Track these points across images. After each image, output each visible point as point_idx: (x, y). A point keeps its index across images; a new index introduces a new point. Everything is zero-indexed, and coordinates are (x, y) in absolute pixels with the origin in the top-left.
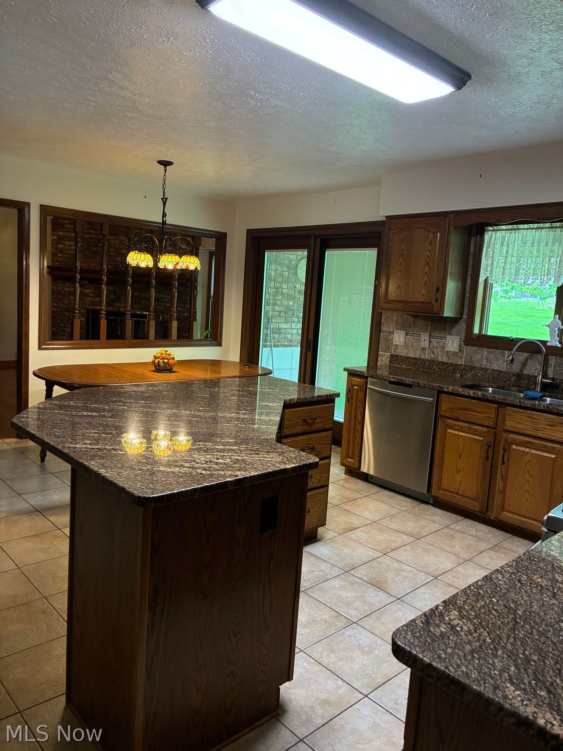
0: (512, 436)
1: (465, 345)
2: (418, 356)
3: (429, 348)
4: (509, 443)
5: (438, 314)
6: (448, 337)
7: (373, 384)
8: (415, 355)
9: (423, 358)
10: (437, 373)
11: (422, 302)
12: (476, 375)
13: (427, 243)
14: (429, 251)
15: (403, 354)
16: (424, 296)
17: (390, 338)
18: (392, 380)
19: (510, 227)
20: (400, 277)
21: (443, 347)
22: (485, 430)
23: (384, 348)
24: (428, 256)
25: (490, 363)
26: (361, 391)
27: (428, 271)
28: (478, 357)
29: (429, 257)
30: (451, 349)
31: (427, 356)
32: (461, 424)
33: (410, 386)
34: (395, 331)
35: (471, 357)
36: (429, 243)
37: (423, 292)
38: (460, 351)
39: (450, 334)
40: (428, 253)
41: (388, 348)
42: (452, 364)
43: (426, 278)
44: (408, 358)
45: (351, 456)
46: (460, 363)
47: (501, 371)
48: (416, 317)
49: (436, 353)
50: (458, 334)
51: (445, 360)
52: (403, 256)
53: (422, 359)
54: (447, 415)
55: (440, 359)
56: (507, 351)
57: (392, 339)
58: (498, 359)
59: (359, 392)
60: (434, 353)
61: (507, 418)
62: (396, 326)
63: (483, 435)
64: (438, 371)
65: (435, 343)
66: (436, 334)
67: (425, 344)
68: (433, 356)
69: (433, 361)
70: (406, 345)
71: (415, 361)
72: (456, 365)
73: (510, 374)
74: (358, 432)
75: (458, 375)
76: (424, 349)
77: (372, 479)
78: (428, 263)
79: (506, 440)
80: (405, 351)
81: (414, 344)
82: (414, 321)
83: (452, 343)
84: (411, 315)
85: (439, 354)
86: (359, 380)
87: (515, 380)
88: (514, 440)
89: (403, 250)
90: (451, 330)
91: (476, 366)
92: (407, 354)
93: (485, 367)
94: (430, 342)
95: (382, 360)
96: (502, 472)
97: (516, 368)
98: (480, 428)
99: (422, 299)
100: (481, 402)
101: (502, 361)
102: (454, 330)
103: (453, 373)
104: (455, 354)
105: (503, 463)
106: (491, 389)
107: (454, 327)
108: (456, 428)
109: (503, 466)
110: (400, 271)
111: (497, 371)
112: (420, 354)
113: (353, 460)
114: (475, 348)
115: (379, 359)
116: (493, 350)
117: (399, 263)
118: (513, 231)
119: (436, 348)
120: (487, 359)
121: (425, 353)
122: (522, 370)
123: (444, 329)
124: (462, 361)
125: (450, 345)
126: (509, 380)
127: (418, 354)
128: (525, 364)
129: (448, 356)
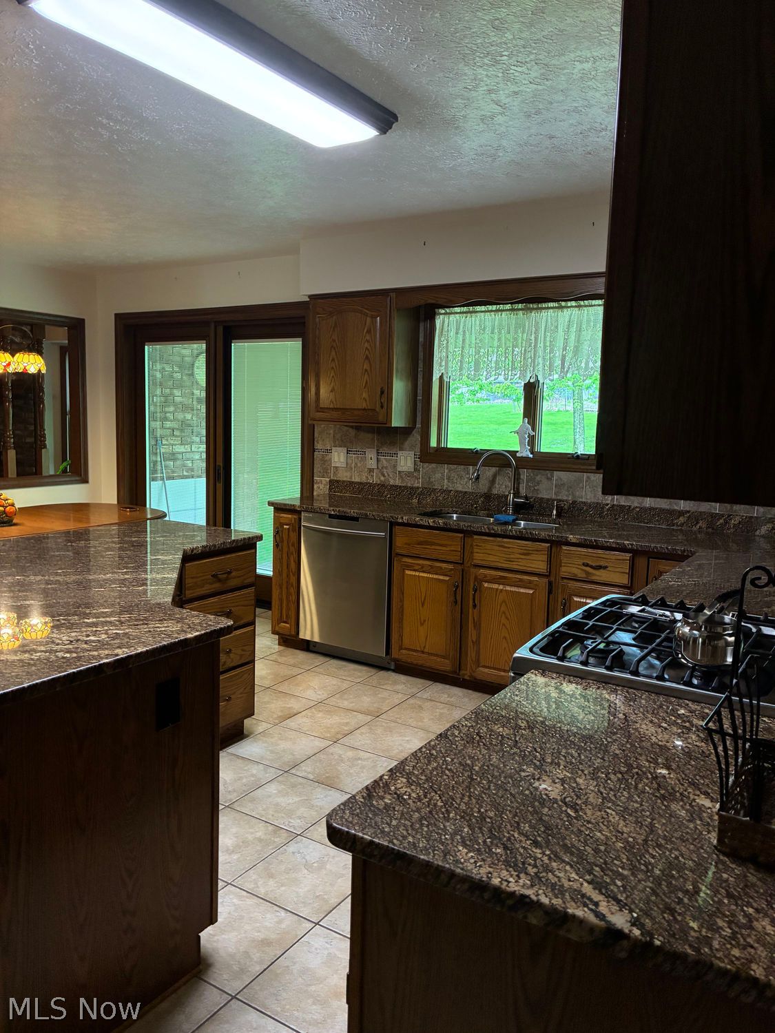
0: (482, 571)
1: (421, 462)
2: (364, 480)
3: (378, 468)
4: (479, 581)
5: (385, 424)
6: (400, 453)
7: (308, 520)
8: (361, 479)
9: (371, 482)
10: (389, 501)
11: (365, 409)
12: (436, 500)
13: (365, 331)
14: (368, 341)
15: (345, 479)
16: (366, 400)
17: (327, 458)
18: (333, 513)
19: (465, 309)
20: (333, 377)
21: (395, 466)
22: (451, 566)
23: (320, 472)
24: (367, 348)
25: (453, 483)
26: (294, 530)
27: (368, 369)
28: (438, 475)
29: (368, 350)
30: (405, 469)
31: (375, 479)
32: (421, 562)
33: (355, 519)
34: (333, 448)
35: (430, 478)
36: (367, 331)
37: (364, 395)
38: (416, 470)
39: (401, 449)
40: (366, 345)
41: (325, 472)
42: (406, 487)
43: (366, 376)
44: (351, 483)
45: (285, 620)
46: (416, 485)
47: (466, 492)
48: (358, 428)
49: (386, 474)
50: (412, 448)
51: (398, 482)
52: (335, 349)
53: (369, 483)
54: (404, 552)
55: (392, 482)
56: (471, 467)
57: (330, 460)
58: (461, 477)
59: (291, 533)
60: (384, 476)
61: (475, 550)
62: (334, 442)
63: (449, 573)
64: (390, 497)
65: (384, 461)
66: (384, 450)
67: (372, 463)
68: (382, 478)
69: (383, 485)
70: (348, 467)
71: (361, 487)
72: (412, 488)
73: (477, 496)
74: (292, 586)
75: (415, 501)
76: (371, 470)
77: (315, 646)
78: (367, 358)
79: (476, 578)
80: (348, 474)
81: (359, 465)
82: (355, 434)
83: (406, 460)
84: (352, 427)
85: (391, 476)
86: (290, 516)
87: (483, 502)
88: (486, 576)
89: (334, 341)
90: (402, 444)
91: (436, 487)
92: (351, 478)
93: (447, 488)
94: (378, 460)
95: (319, 487)
96: (474, 620)
97: (483, 487)
98: (444, 565)
99: (364, 405)
100: (443, 533)
101: (466, 480)
102: (407, 444)
103: (409, 498)
104: (409, 474)
105: (475, 606)
106: (455, 515)
107: (406, 439)
108: (416, 568)
109: (475, 611)
110: (333, 368)
111: (461, 492)
112: (367, 477)
113: (288, 625)
114: (434, 465)
115: (315, 486)
116: (455, 466)
117: (331, 359)
118: (469, 315)
119: (386, 468)
120: (449, 478)
121: (372, 476)
122: (490, 489)
123: (393, 444)
124: (419, 482)
125: (402, 463)
126: (476, 503)
127: (364, 477)
128: (493, 482)
129: (401, 477)
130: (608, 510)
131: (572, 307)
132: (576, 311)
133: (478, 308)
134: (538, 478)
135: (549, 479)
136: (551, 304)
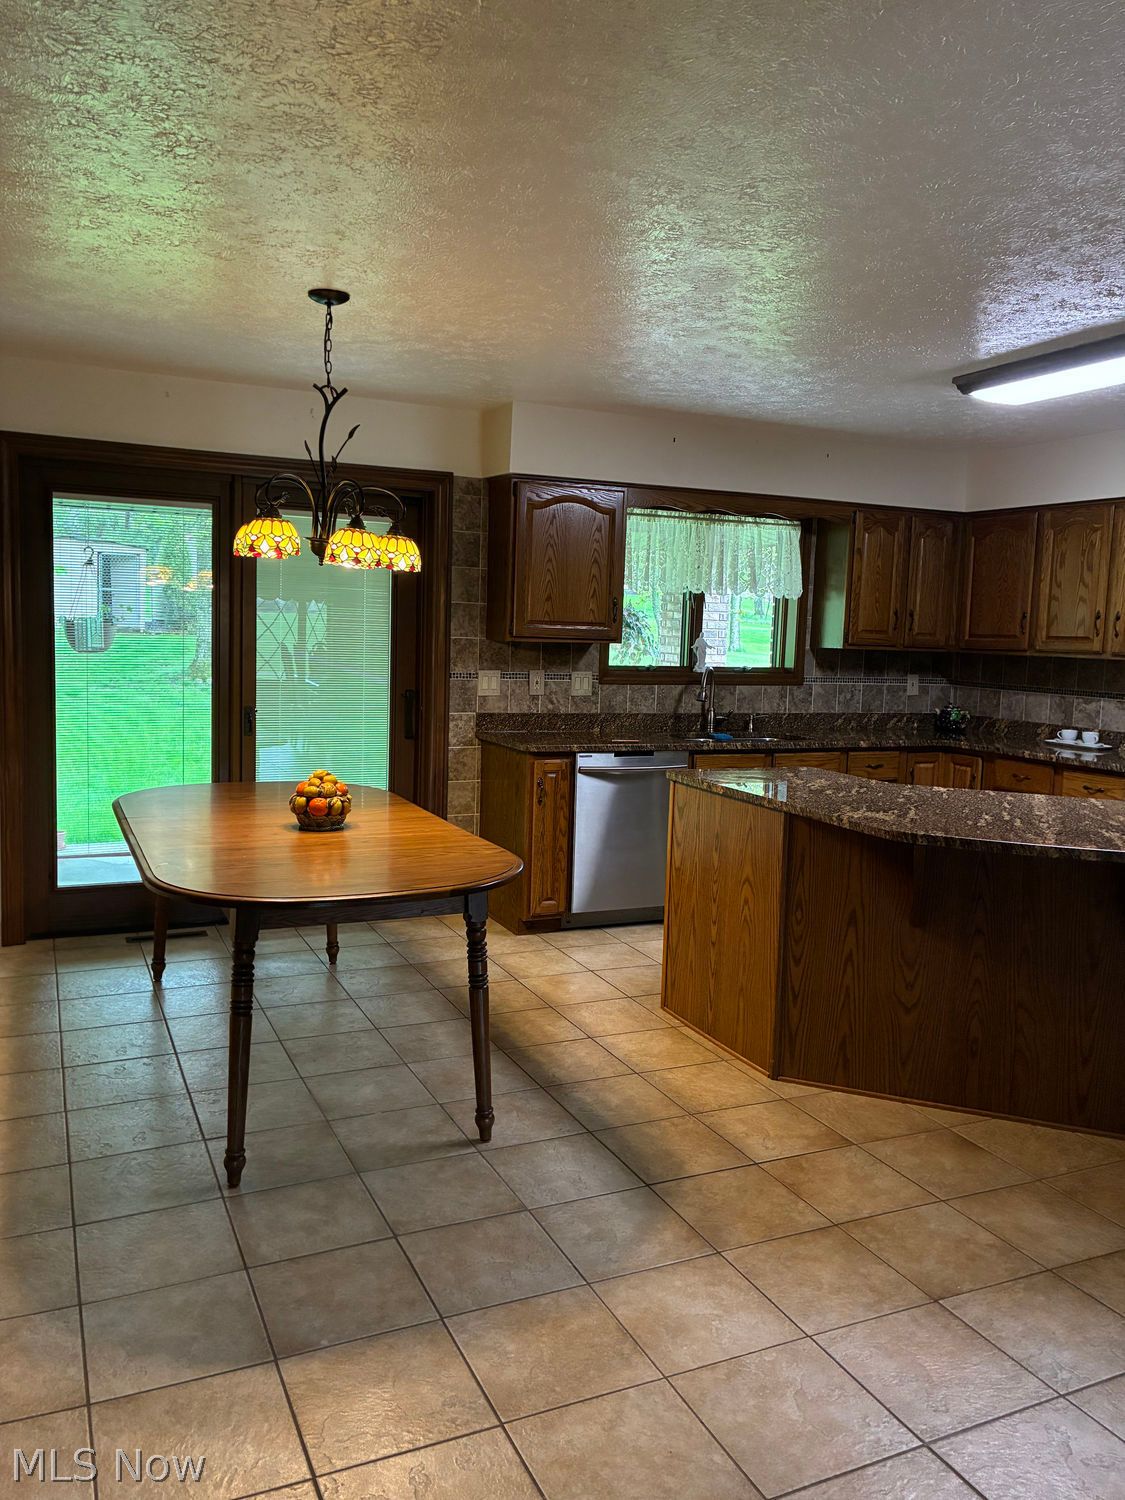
1: (600, 683)
2: (525, 710)
3: (545, 694)
6: (575, 675)
8: (520, 710)
9: (535, 712)
12: (622, 726)
13: (594, 529)
14: (598, 542)
15: (496, 711)
16: (593, 612)
17: (470, 685)
20: (549, 581)
21: (566, 690)
23: (459, 705)
24: (595, 550)
25: (637, 705)
26: (563, 779)
27: (598, 575)
28: (620, 698)
29: (598, 551)
30: (581, 693)
31: (540, 708)
34: (480, 672)
35: (610, 701)
36: (597, 529)
38: (593, 693)
39: (574, 669)
40: (595, 545)
41: (467, 704)
42: (583, 715)
43: (594, 584)
45: (549, 896)
46: (593, 711)
47: (653, 715)
48: (516, 645)
49: (555, 701)
50: (588, 668)
51: (571, 710)
52: (552, 546)
53: (533, 714)
55: (563, 710)
56: (657, 686)
57: (475, 688)
58: (646, 698)
60: (552, 703)
62: (481, 663)
65: (553, 686)
66: (555, 671)
67: (538, 689)
68: (550, 706)
69: (553, 715)
70: (504, 696)
71: (525, 719)
72: (590, 715)
73: (664, 717)
76: (535, 698)
77: (568, 922)
78: (596, 561)
80: (502, 705)
81: (517, 691)
82: (512, 652)
83: (582, 683)
85: (562, 702)
89: (552, 537)
90: (577, 663)
91: (618, 712)
92: (506, 709)
93: (631, 712)
94: (546, 684)
95: (457, 726)
97: (670, 707)
101: (651, 701)
102: (582, 663)
103: (589, 727)
104: (585, 699)
107: (581, 657)
110: (549, 570)
111: (649, 715)
112: (529, 707)
113: (554, 902)
114: (615, 687)
115: (451, 725)
116: (638, 686)
117: (547, 559)
118: (652, 518)
119: (556, 693)
120: (632, 701)
121: (537, 705)
122: (676, 708)
123: (565, 663)
124: (597, 708)
125: (577, 686)
126: (666, 725)
127: (525, 707)
128: (679, 701)
129: (575, 703)
130: (786, 719)
131: (749, 522)
132: (755, 529)
133: (660, 512)
134: (722, 693)
135: (732, 694)
136: (731, 518)
